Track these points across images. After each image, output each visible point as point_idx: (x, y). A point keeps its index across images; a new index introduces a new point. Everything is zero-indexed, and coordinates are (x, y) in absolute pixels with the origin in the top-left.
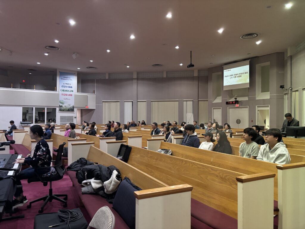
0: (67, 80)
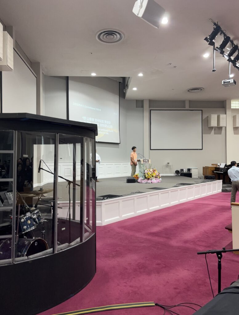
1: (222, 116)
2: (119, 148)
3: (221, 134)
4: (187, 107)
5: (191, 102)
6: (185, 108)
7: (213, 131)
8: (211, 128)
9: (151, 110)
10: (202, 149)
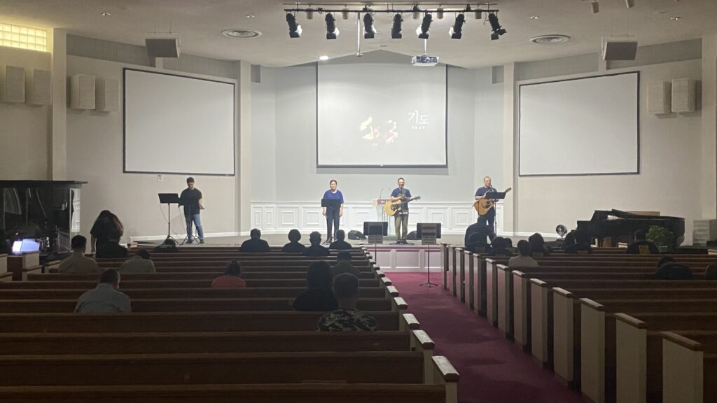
2: (447, 174)
4: (602, 68)
6: (597, 70)
9: (520, 86)
10: (638, 173)
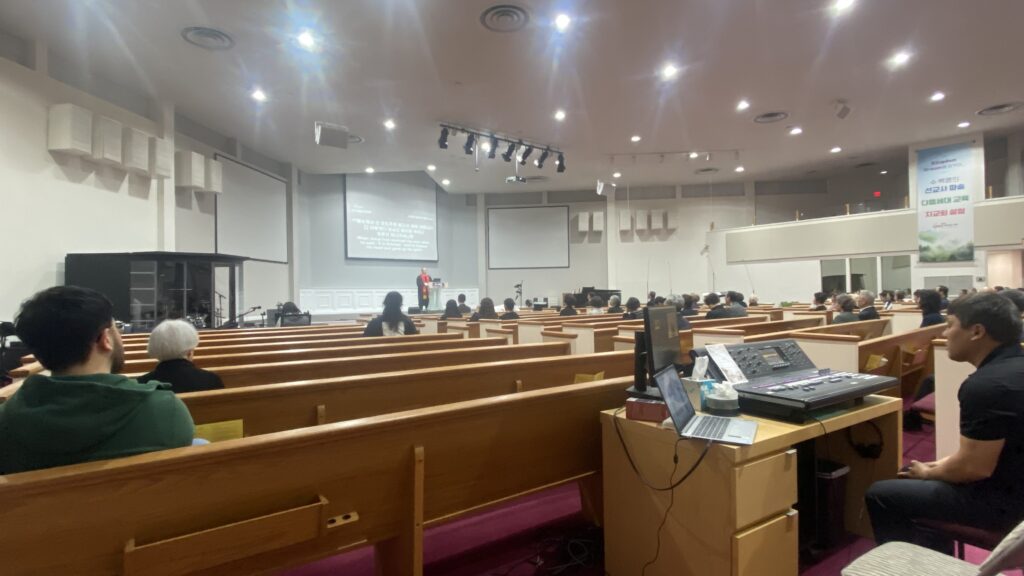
0: (945, 167)
1: (598, 215)
3: (599, 241)
4: (545, 202)
5: (550, 194)
6: (542, 203)
7: (586, 239)
8: (583, 234)
9: (488, 209)
10: (568, 267)
